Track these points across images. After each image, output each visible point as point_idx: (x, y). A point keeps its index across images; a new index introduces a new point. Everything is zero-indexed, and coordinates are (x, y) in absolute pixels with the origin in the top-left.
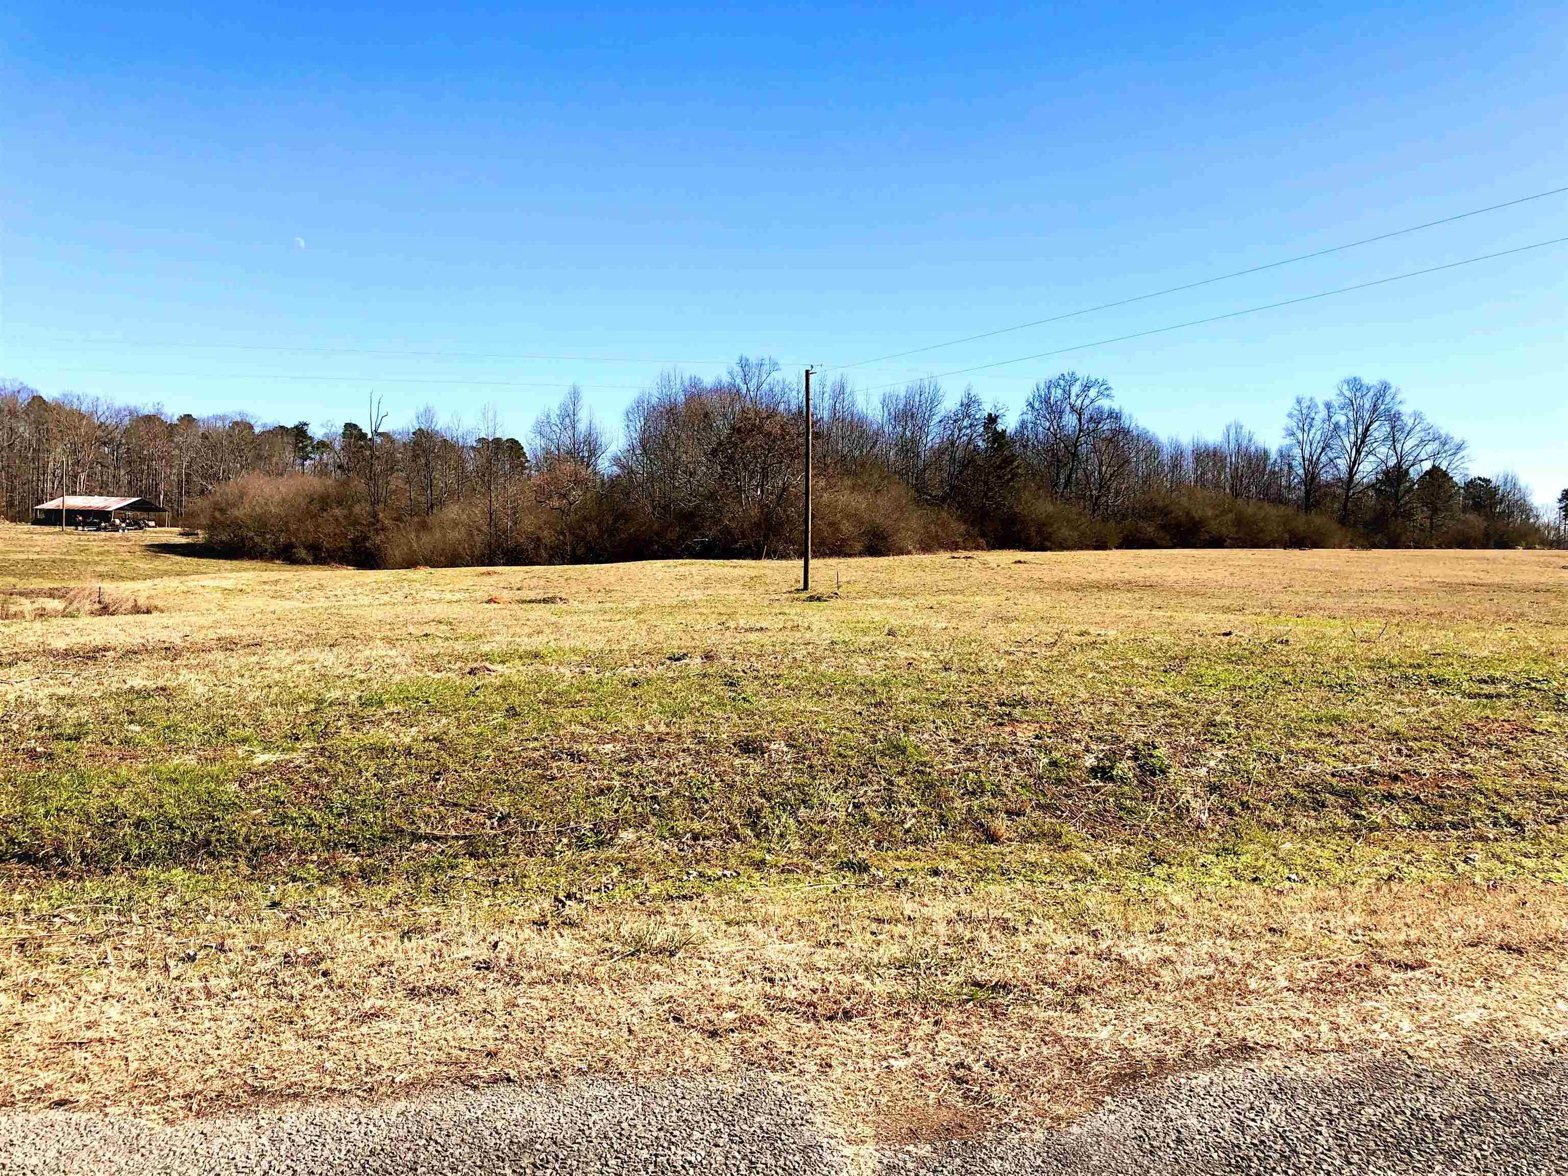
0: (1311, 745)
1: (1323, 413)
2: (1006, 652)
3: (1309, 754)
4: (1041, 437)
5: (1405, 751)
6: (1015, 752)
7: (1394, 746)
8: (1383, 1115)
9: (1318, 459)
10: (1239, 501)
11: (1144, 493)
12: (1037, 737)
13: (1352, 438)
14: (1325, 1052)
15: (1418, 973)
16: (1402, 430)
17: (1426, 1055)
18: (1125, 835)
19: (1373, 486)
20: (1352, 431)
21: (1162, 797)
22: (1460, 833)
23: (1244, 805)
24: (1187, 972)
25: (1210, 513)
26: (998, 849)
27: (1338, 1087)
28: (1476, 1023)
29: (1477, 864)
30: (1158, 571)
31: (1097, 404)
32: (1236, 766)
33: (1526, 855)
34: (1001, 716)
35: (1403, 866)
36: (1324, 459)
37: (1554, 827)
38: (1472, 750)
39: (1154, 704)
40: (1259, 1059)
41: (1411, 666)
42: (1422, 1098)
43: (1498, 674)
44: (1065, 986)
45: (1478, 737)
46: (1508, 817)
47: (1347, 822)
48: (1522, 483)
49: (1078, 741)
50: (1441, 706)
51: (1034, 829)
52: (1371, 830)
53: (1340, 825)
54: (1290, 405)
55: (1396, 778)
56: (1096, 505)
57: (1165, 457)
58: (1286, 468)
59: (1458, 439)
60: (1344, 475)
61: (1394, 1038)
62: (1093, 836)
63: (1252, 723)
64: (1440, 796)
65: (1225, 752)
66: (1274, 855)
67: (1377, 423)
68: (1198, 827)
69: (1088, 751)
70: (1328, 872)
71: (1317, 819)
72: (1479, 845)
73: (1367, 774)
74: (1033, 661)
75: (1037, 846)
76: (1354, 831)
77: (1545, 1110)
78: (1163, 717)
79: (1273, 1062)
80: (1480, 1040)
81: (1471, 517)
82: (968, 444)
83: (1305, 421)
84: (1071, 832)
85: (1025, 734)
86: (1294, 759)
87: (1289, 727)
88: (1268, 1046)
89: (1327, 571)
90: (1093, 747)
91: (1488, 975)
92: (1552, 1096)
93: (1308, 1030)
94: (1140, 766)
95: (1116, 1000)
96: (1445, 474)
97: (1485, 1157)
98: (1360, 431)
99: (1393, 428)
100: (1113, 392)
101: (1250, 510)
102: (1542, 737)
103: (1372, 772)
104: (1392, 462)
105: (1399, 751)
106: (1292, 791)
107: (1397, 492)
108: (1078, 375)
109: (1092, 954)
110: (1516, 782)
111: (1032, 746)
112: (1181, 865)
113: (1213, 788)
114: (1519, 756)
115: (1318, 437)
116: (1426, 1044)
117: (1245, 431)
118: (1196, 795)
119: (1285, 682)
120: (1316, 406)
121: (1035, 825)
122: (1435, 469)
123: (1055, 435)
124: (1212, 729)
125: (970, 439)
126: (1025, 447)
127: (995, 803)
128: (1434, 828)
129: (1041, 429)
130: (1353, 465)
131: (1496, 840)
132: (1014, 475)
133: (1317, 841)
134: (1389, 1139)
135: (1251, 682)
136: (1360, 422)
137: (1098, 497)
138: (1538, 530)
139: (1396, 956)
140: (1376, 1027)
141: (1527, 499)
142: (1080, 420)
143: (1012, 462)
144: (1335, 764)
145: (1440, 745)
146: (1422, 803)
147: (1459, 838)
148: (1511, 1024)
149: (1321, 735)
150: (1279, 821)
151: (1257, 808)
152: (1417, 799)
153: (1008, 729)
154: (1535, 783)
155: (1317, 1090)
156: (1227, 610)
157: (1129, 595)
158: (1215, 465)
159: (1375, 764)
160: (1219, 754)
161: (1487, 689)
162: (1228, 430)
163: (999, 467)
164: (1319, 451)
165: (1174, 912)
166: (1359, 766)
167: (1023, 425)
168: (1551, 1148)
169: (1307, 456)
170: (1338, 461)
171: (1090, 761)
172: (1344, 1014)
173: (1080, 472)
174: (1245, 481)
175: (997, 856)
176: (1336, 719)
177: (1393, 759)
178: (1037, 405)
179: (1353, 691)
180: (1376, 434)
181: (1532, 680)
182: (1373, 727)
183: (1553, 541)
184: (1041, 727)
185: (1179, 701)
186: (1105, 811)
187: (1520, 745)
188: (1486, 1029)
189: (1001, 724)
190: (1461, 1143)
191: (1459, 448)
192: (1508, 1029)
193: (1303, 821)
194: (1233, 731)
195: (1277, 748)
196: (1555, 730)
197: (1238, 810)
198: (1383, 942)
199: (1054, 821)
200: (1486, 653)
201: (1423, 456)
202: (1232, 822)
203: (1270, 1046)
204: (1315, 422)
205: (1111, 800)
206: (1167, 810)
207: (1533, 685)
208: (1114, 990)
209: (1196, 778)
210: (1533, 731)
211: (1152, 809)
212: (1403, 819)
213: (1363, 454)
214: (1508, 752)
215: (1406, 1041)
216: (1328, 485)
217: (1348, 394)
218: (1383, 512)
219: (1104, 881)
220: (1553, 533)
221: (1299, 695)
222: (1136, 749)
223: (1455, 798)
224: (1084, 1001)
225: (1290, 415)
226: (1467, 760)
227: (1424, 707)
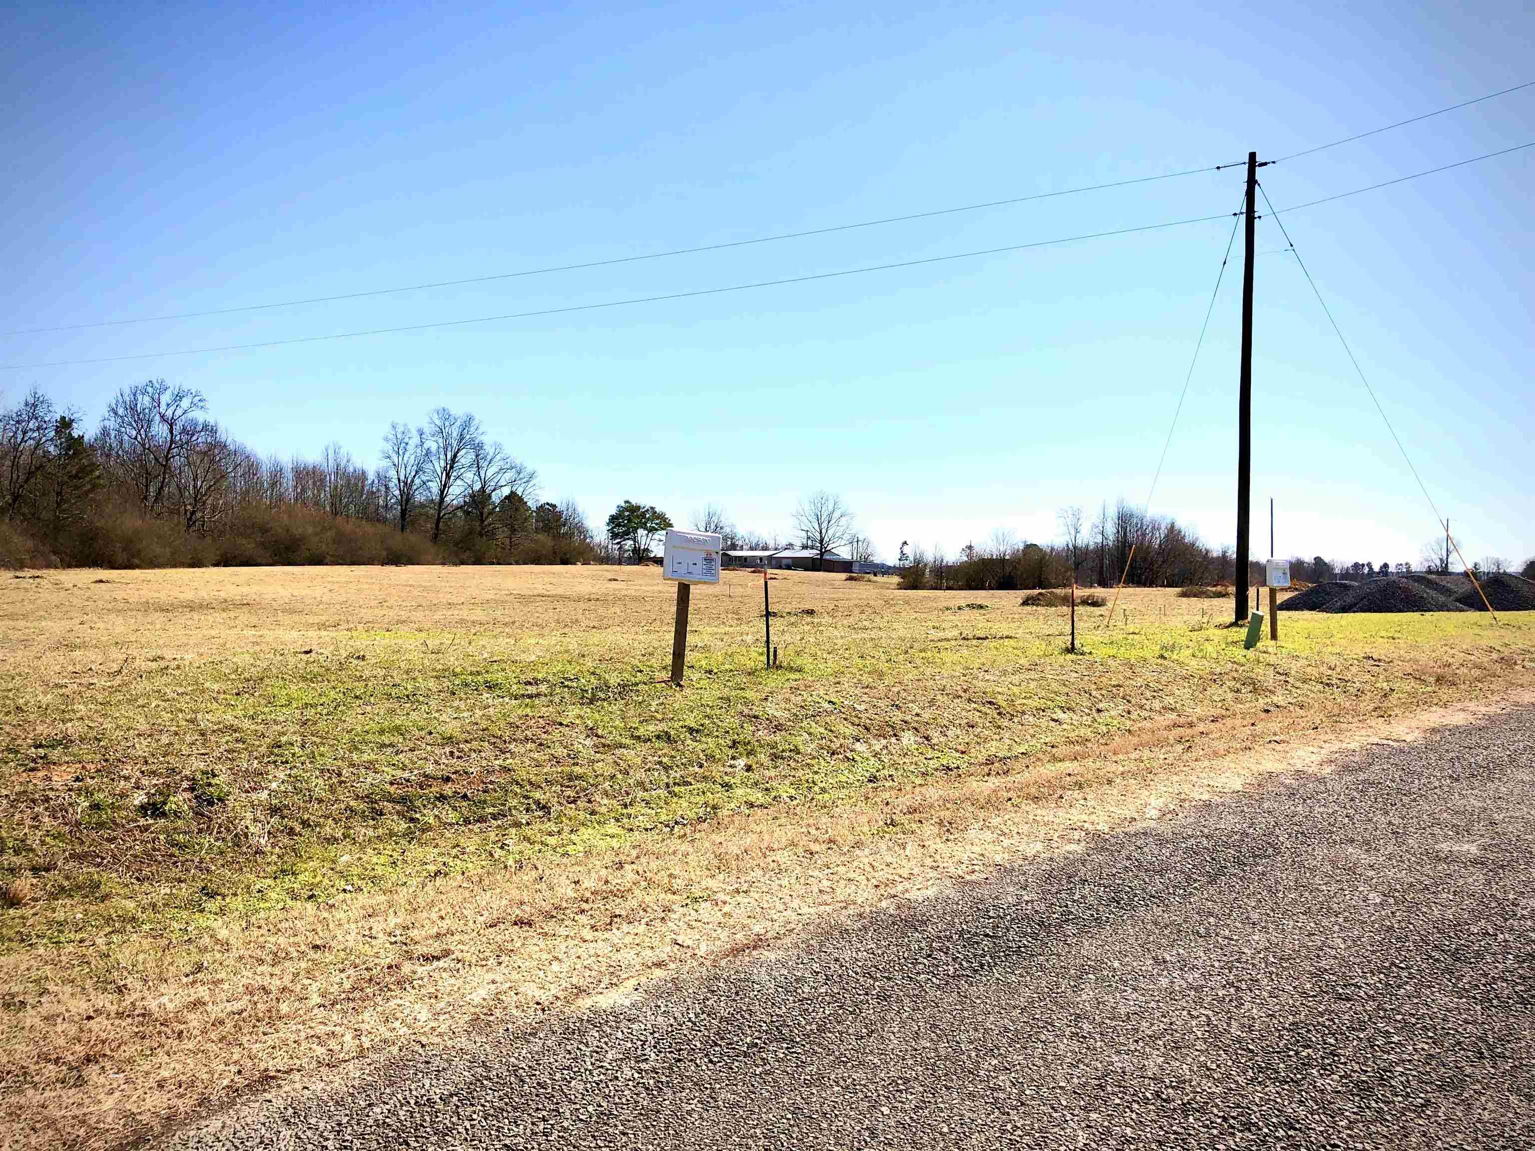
0: (373, 757)
1: (416, 440)
2: (57, 685)
3: (370, 766)
4: (126, 446)
5: (457, 754)
6: (47, 799)
7: (447, 750)
8: (389, 1111)
9: (412, 481)
10: (339, 519)
11: (243, 509)
12: (77, 779)
13: (443, 464)
14: (346, 1061)
15: (441, 964)
16: (484, 458)
17: (437, 1040)
18: (176, 872)
19: (461, 507)
20: (442, 457)
21: (220, 827)
22: (499, 822)
23: (305, 824)
24: (215, 1011)
25: (310, 530)
26: (19, 912)
27: (352, 1095)
28: (484, 999)
29: (510, 848)
30: (255, 588)
31: (190, 415)
32: (299, 785)
33: (550, 834)
34: (34, 761)
35: (450, 861)
36: (417, 481)
37: (573, 806)
38: (512, 746)
39: (219, 730)
40: (279, 1086)
41: (471, 674)
42: (427, 1082)
43: (540, 676)
44: (71, 1058)
45: (519, 735)
46: (537, 803)
47: (403, 825)
48: (580, 510)
49: (126, 778)
50: (491, 709)
51: (66, 883)
52: (423, 831)
53: (396, 830)
54: (386, 429)
55: (447, 780)
56: (191, 522)
57: (265, 474)
58: (383, 489)
59: (529, 469)
60: (437, 498)
61: (411, 1031)
62: (138, 879)
63: (318, 740)
64: (484, 791)
65: (288, 772)
66: (332, 869)
67: (464, 451)
68: (256, 853)
69: (138, 788)
70: (381, 878)
71: (375, 828)
72: (513, 831)
73: (422, 779)
74: (88, 694)
75: (68, 901)
76: (409, 835)
77: (530, 1067)
78: (227, 742)
79: (293, 1087)
80: (485, 1014)
81: (541, 537)
82: (35, 448)
83: (400, 446)
84: (111, 880)
85: (61, 777)
86: (355, 771)
87: (353, 740)
88: (289, 1071)
89: (420, 586)
90: (145, 782)
91: (502, 951)
92: (537, 1053)
93: (333, 1044)
94: (196, 797)
95: (130, 1061)
96: (521, 499)
97: (473, 1126)
98: (449, 457)
99: (477, 456)
100: (207, 405)
101: (349, 527)
102: (567, 729)
103: (426, 776)
104: (477, 487)
105: (452, 753)
106: (352, 803)
107: (482, 514)
108: (168, 383)
109: (113, 1015)
110: (545, 771)
111: (70, 790)
112: (235, 895)
113: (274, 810)
114: (549, 747)
115: (412, 461)
116: (439, 1030)
117: (343, 451)
118: (255, 820)
119: (357, 697)
120: (409, 431)
121: (67, 878)
122: (513, 494)
123: (143, 445)
124: (276, 751)
125: (38, 444)
126: (108, 456)
127: (17, 860)
128: (478, 821)
129: (126, 437)
130: (444, 487)
131: (528, 824)
132: (94, 487)
133: (374, 849)
134: (391, 1134)
135: (324, 699)
136: (449, 449)
137: (193, 513)
138: (592, 549)
139: (426, 950)
140: (397, 1024)
141: (584, 522)
142: (171, 432)
143: (92, 471)
144: (394, 773)
145: (486, 743)
146: (469, 800)
147: (498, 826)
148: (512, 993)
149: (383, 746)
150: (339, 835)
151: (318, 825)
152: (465, 797)
153: (40, 774)
154: (559, 770)
155: (331, 1104)
156: (322, 626)
157: (224, 615)
158: (314, 483)
159: (430, 768)
160: (282, 776)
161: (531, 690)
162: (326, 450)
163: (76, 476)
164: (413, 474)
165: (218, 947)
166: (416, 772)
167: (105, 432)
168: (530, 1102)
169: (402, 478)
170: (430, 484)
171: (139, 798)
172: (369, 1019)
173: (173, 487)
174: (345, 501)
175: (17, 921)
176: (397, 729)
177: (446, 762)
178: (121, 411)
179: (418, 701)
180: (463, 461)
181: (566, 679)
182: (430, 733)
183: (603, 558)
184: (83, 767)
185: (246, 724)
186: (154, 849)
187: (550, 737)
188: (491, 1003)
189: (33, 770)
190: (454, 1119)
191: (531, 477)
192: (510, 999)
193: (363, 831)
194: (297, 750)
195: (340, 763)
196: (577, 721)
197: (298, 828)
198: (417, 939)
199: (92, 869)
200: (533, 658)
201: (503, 482)
202: (292, 842)
203: (292, 1070)
204: (408, 447)
205: (161, 837)
206: (224, 839)
207: (566, 683)
208: (130, 1050)
209: (256, 802)
210: (561, 724)
211: (207, 840)
212: (452, 817)
213: (452, 478)
214: (541, 744)
215: (422, 1031)
216: (422, 505)
217: (438, 422)
218: (471, 532)
219: (146, 927)
220: (603, 551)
221: (369, 708)
222: (194, 779)
223: (496, 791)
224: (92, 1072)
225: (386, 440)
226: (508, 755)
227: (477, 711)
